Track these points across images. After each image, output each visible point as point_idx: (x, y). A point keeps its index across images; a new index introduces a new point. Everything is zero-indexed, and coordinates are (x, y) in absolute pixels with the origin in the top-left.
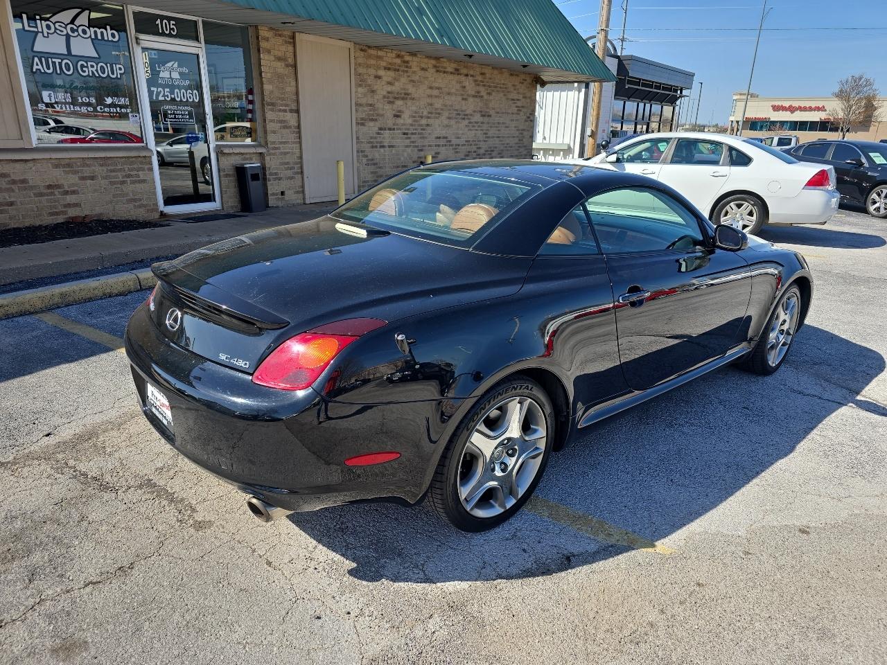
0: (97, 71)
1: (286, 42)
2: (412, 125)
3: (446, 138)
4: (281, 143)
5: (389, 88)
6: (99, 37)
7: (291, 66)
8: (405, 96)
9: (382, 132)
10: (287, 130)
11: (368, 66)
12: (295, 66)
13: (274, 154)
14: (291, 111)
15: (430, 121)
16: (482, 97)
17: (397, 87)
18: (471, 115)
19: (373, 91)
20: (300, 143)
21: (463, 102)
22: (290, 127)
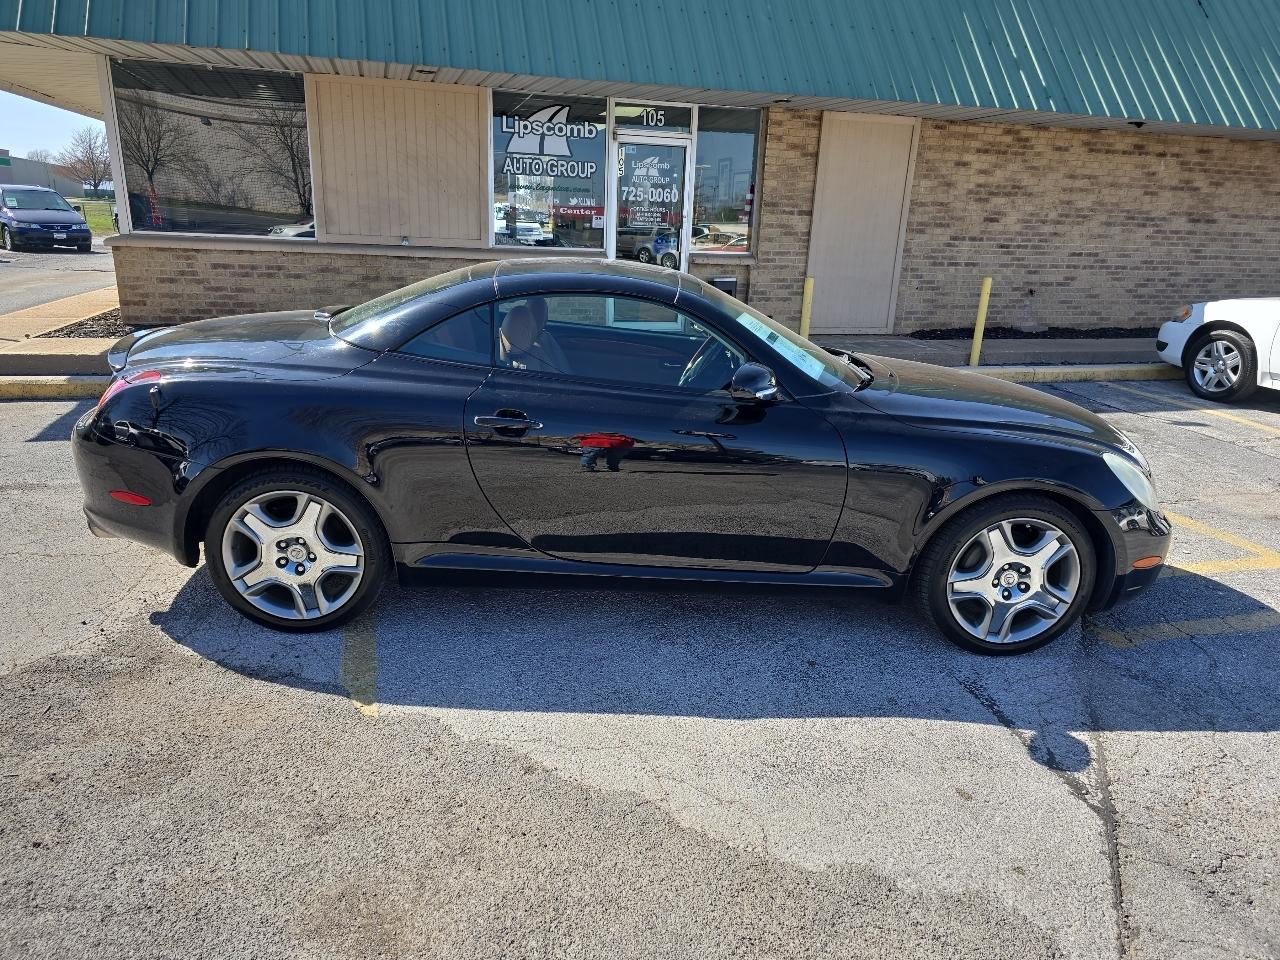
0: (566, 170)
1: (808, 125)
2: (1020, 234)
3: (1096, 255)
4: (778, 253)
5: (982, 179)
6: (575, 135)
7: (811, 155)
8: (1014, 190)
9: (957, 243)
10: (792, 238)
11: (946, 149)
12: (816, 155)
13: (765, 267)
14: (801, 213)
15: (1060, 228)
16: (1196, 189)
17: (999, 177)
18: (1164, 219)
19: (949, 185)
20: (807, 254)
21: (1147, 198)
22: (796, 234)
